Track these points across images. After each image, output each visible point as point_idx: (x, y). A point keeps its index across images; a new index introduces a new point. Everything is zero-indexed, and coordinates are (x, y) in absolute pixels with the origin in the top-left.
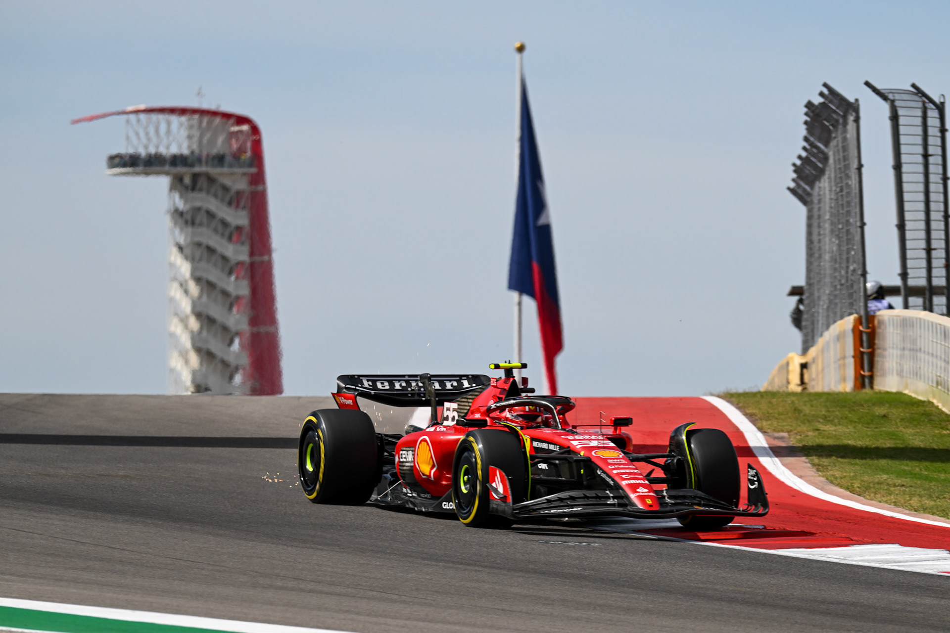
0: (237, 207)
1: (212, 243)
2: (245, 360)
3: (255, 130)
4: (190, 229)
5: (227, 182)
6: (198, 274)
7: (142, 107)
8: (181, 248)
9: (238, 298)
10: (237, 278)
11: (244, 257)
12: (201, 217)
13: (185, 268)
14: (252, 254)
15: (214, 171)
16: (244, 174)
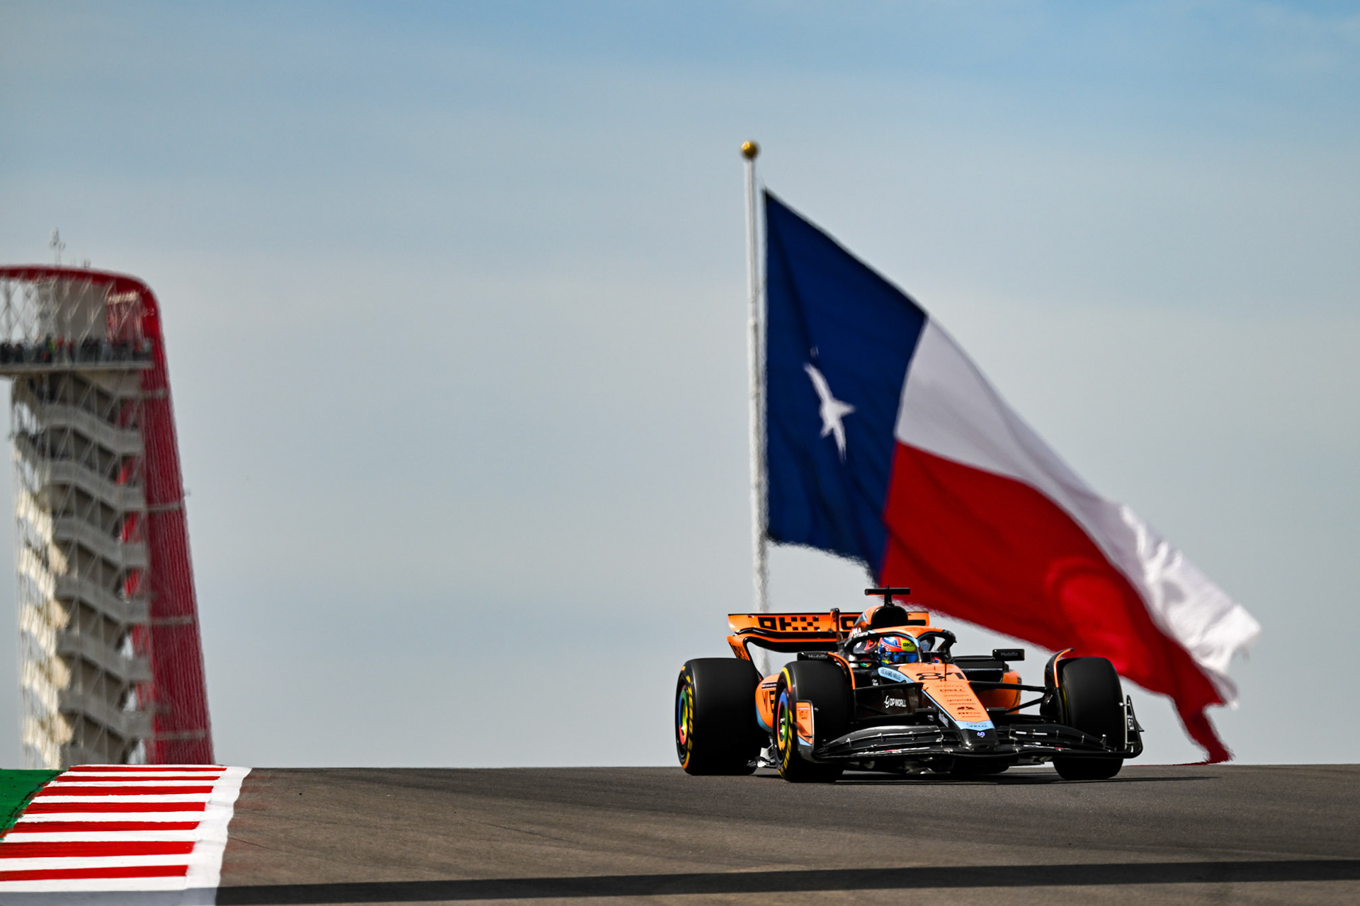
0: (123, 424)
1: (85, 485)
2: (145, 675)
3: (148, 299)
4: (48, 463)
5: (107, 386)
6: (65, 535)
8: (35, 497)
9: (131, 572)
10: (126, 539)
11: (138, 504)
12: (64, 444)
13: (43, 528)
14: (150, 500)
15: (83, 367)
16: (132, 372)
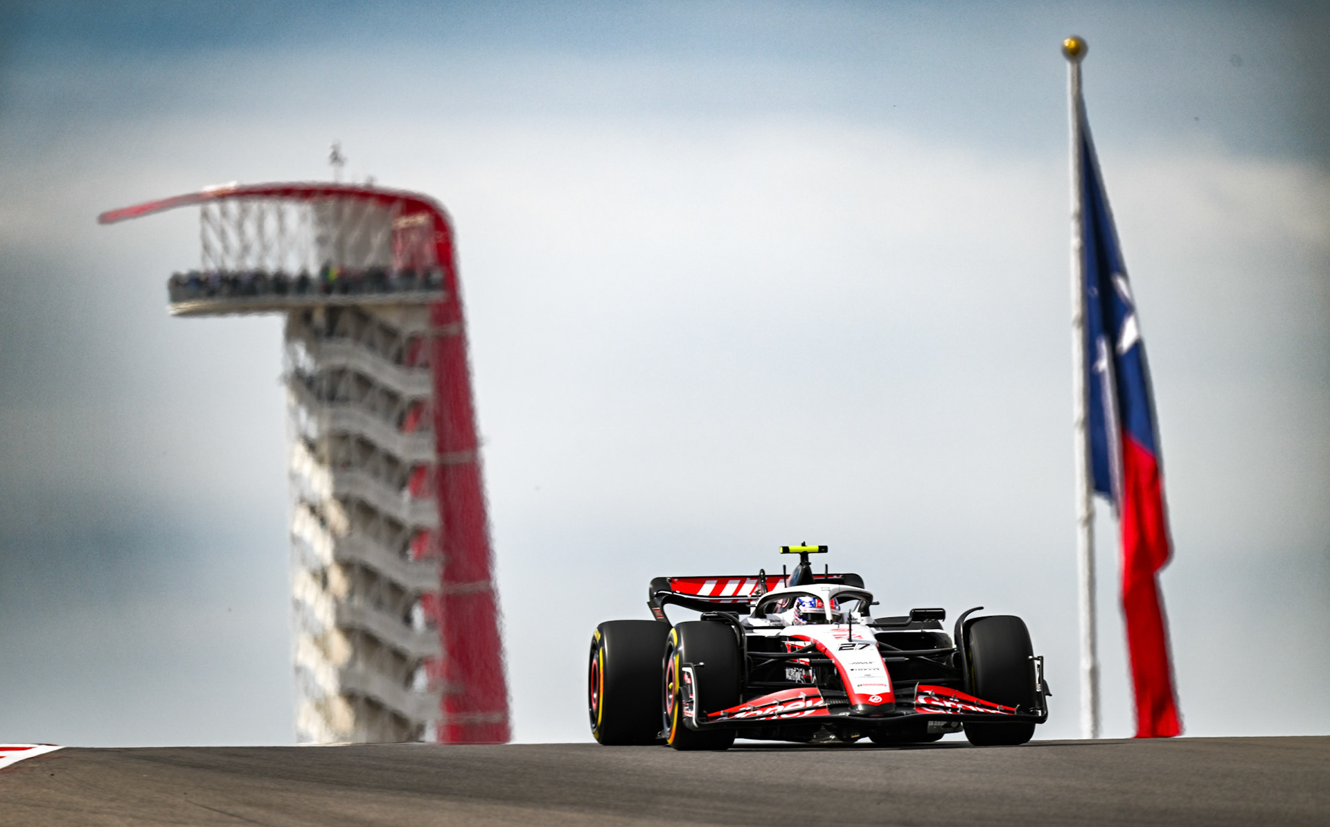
0: (412, 365)
1: (368, 433)
2: (436, 649)
3: (440, 224)
4: (327, 410)
5: (393, 319)
6: (346, 491)
7: (232, 185)
8: (311, 447)
9: (420, 532)
10: (414, 495)
11: (428, 455)
12: (347, 387)
13: (320, 483)
14: (441, 449)
15: (367, 300)
16: (421, 306)
